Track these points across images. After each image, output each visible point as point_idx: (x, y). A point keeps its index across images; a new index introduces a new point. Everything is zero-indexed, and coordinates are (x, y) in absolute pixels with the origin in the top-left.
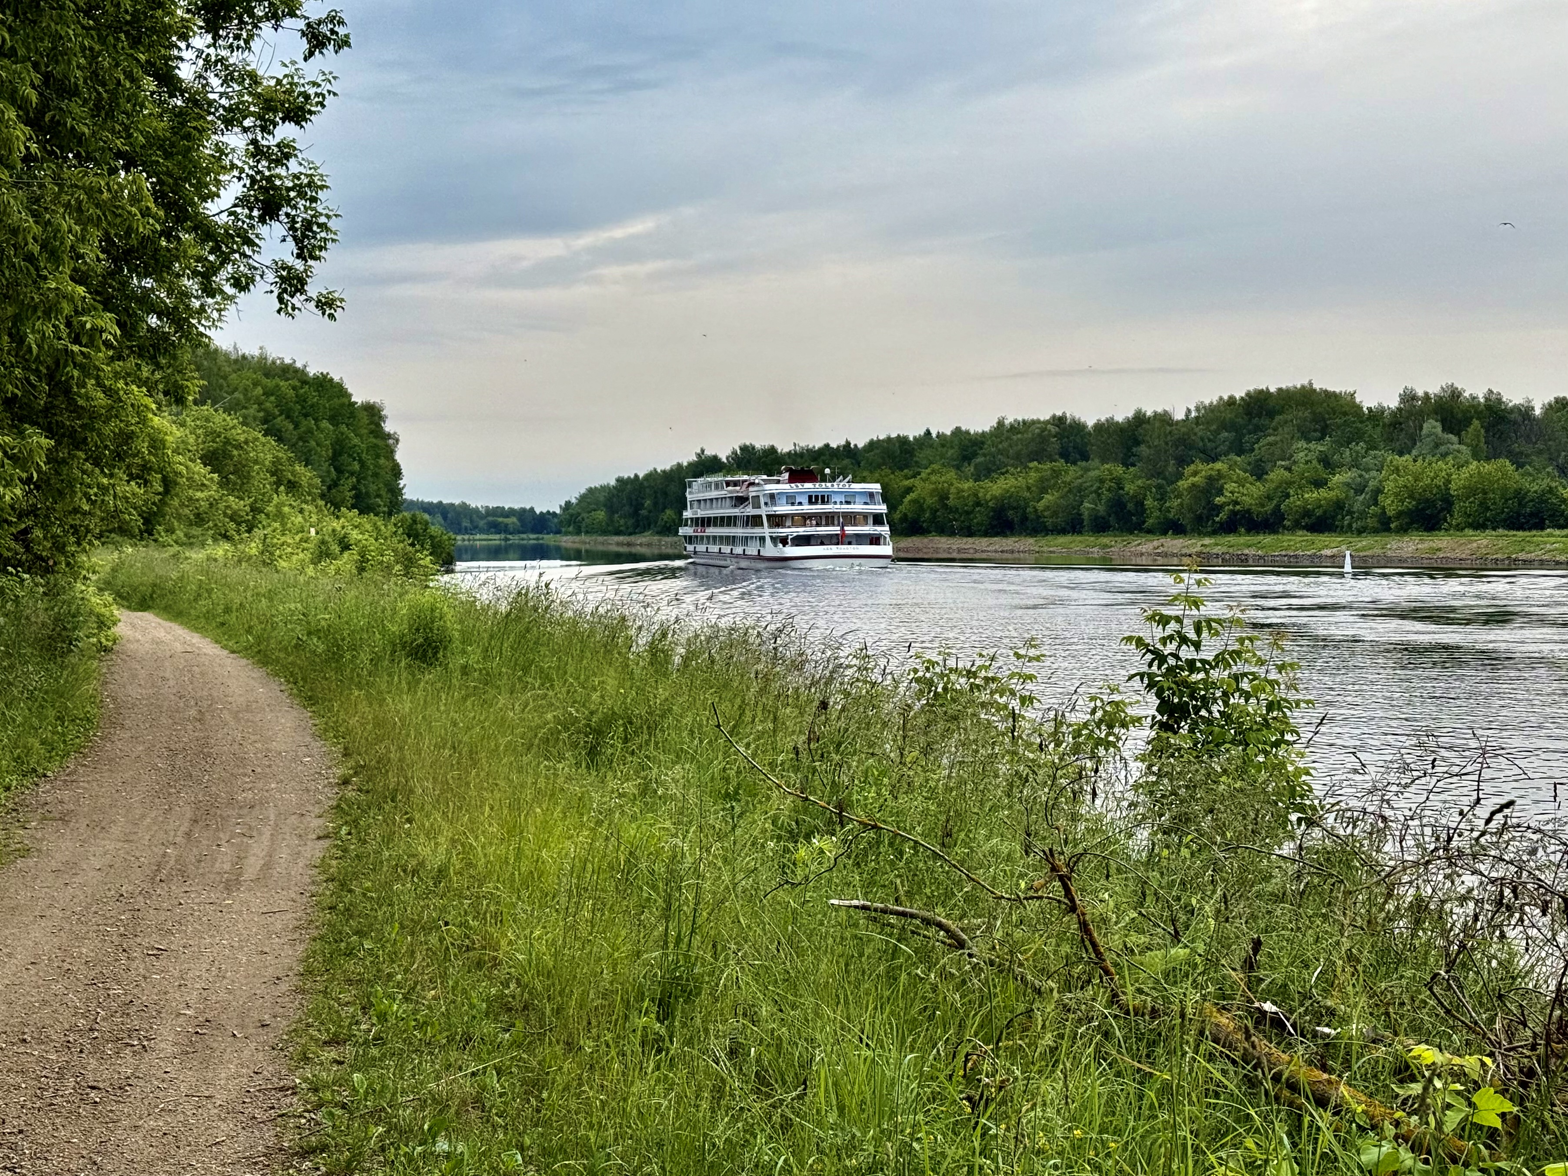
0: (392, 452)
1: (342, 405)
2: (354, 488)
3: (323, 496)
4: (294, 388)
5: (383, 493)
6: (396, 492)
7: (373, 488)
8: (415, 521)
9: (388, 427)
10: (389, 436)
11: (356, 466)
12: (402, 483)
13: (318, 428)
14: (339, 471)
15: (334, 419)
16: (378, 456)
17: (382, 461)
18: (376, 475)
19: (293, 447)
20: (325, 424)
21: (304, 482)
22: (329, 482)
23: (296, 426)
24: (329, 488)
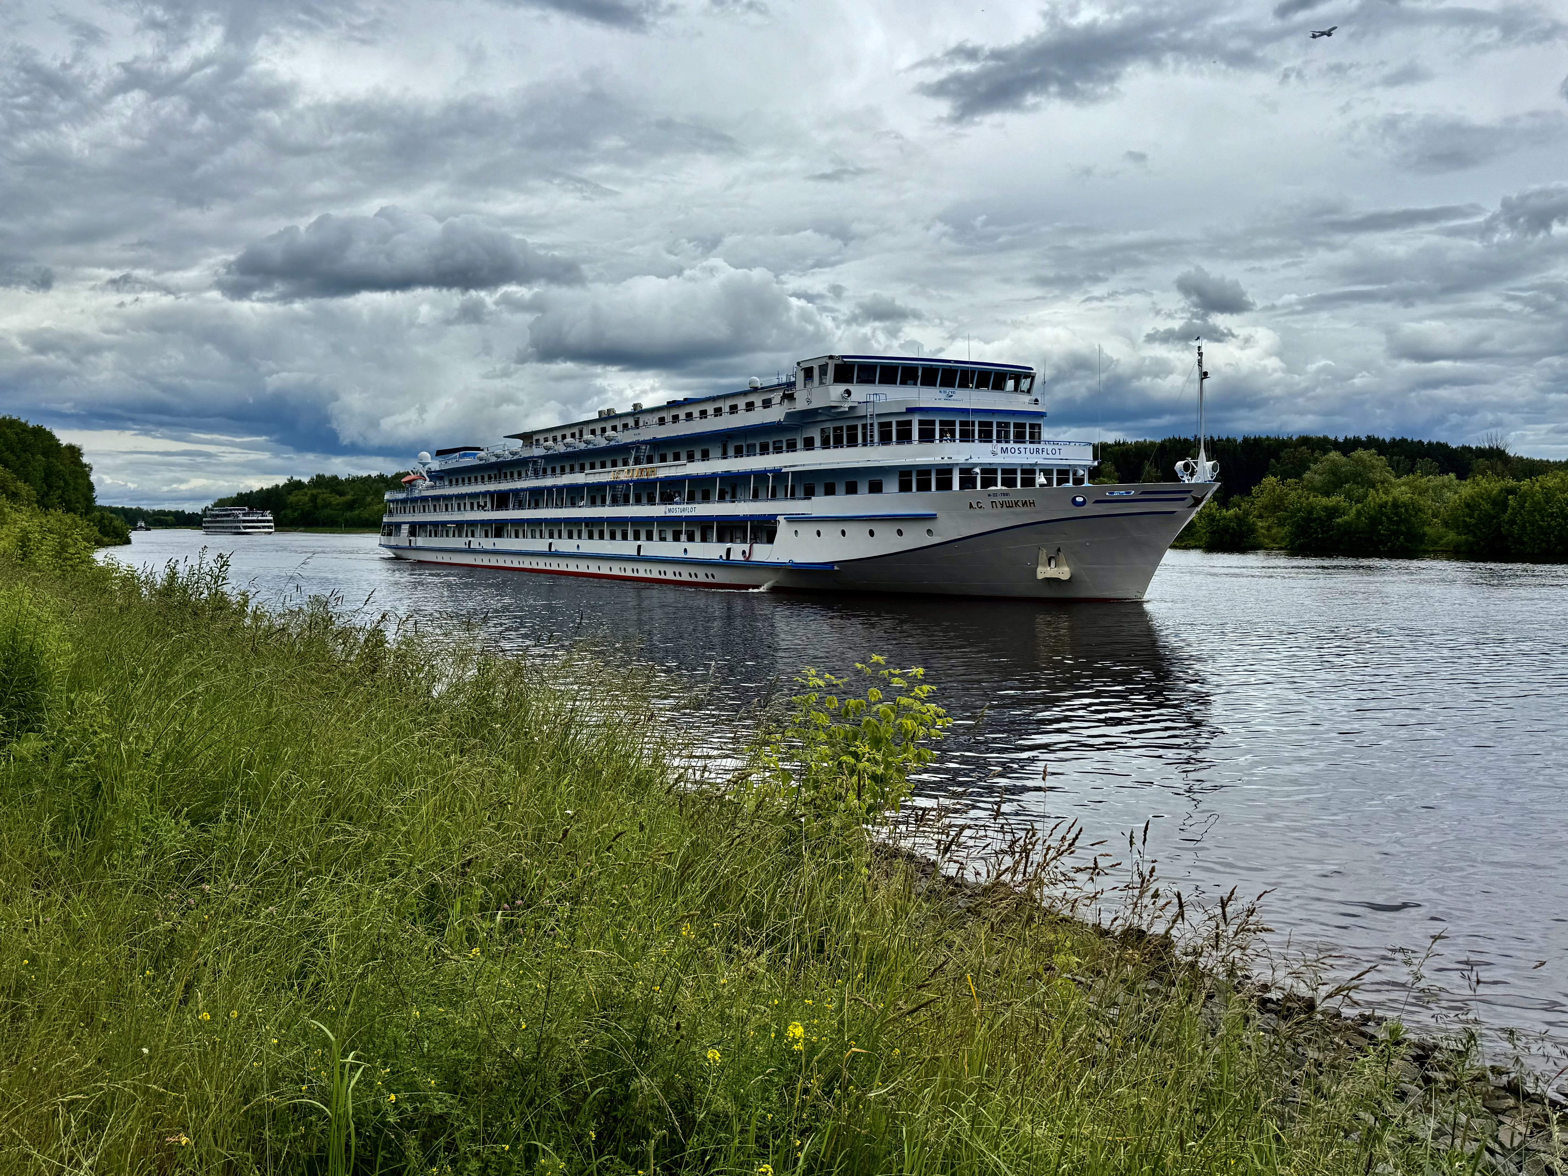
0: (88, 475)
1: (52, 446)
2: (60, 497)
3: (37, 502)
4: (17, 434)
5: (82, 500)
6: (90, 500)
7: (73, 497)
8: (103, 518)
9: (85, 460)
10: (86, 465)
11: (62, 483)
12: (95, 495)
13: (34, 459)
14: (50, 487)
15: (45, 454)
16: (76, 477)
17: (80, 481)
18: (75, 489)
19: (15, 471)
20: (39, 457)
21: (24, 493)
22: (42, 493)
23: (18, 458)
24: (43, 497)
